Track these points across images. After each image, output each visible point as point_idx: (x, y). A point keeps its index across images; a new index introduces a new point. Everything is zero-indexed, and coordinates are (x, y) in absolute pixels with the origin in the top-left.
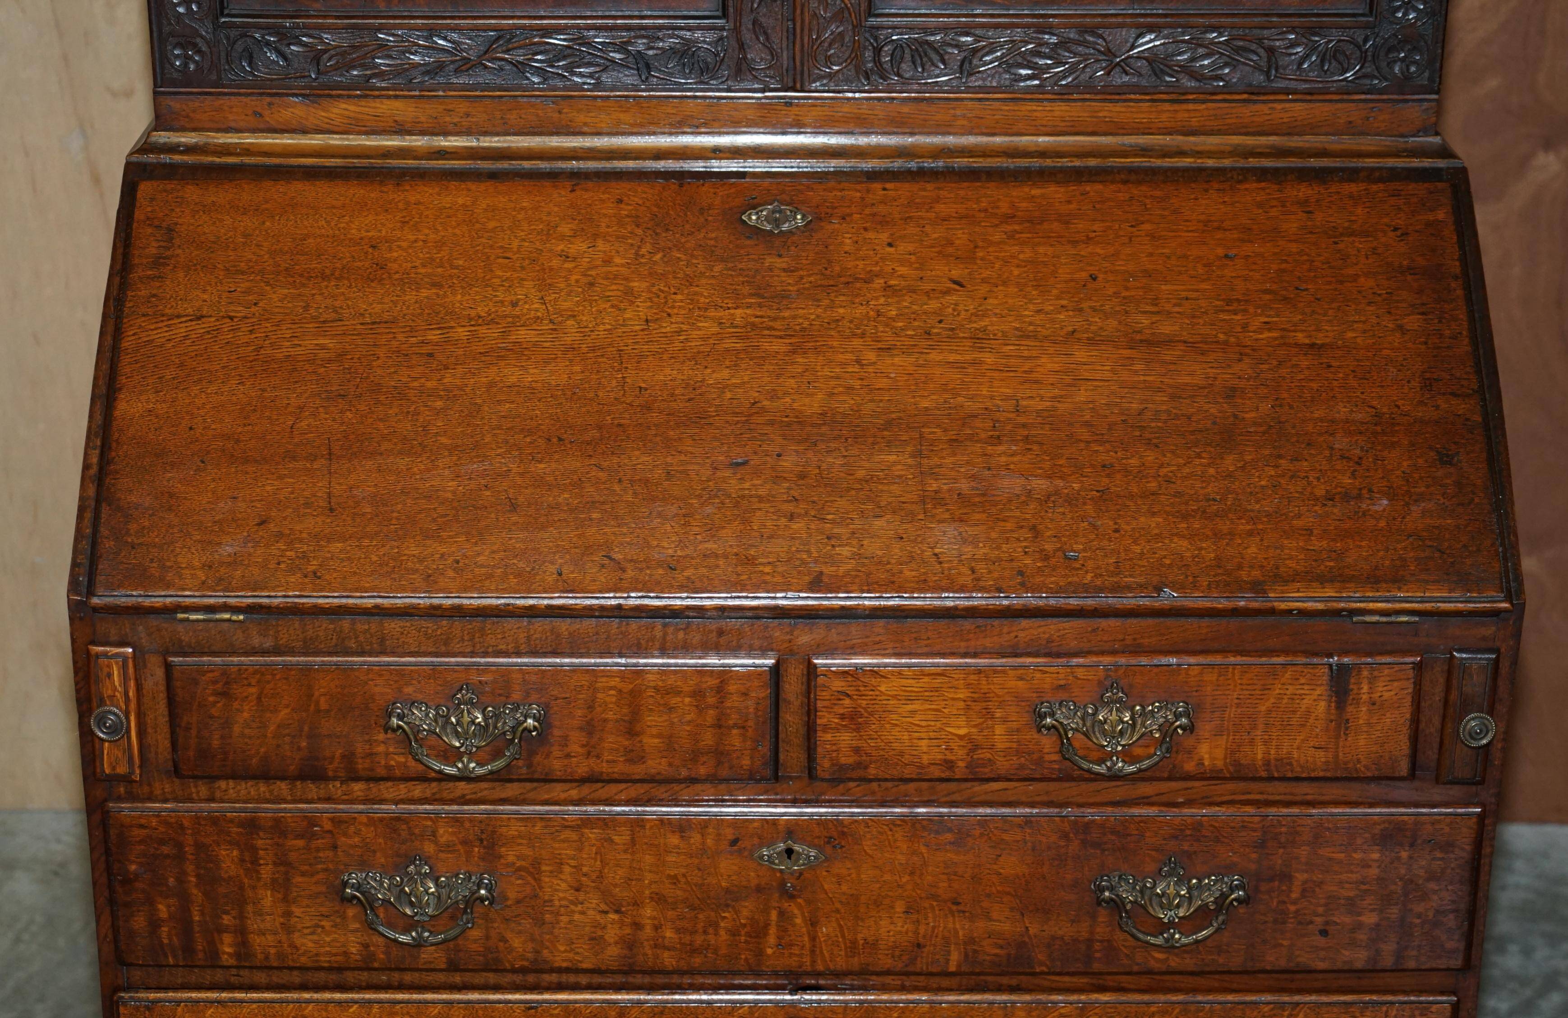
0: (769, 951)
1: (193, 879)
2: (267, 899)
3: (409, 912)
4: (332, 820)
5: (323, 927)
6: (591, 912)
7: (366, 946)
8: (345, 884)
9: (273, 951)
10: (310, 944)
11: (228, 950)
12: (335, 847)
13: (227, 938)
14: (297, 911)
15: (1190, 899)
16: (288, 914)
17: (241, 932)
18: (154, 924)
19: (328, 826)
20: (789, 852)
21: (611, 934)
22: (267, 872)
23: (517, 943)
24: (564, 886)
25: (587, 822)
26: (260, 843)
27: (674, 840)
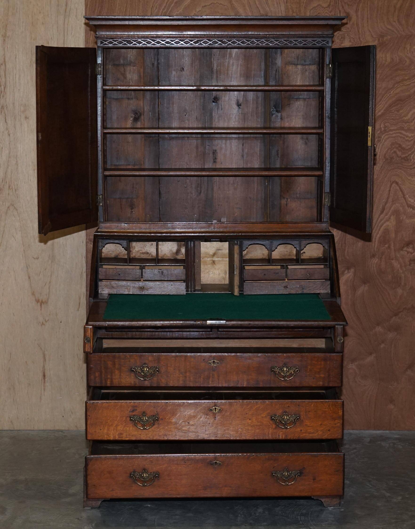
0: (210, 382)
1: (103, 368)
2: (117, 372)
3: (143, 374)
4: (129, 356)
5: (127, 378)
6: (177, 374)
7: (135, 382)
8: (131, 369)
9: (117, 383)
10: (124, 381)
11: (109, 383)
12: (130, 361)
13: (109, 380)
14: (122, 374)
15: (289, 371)
16: (120, 375)
17: (112, 379)
18: (95, 378)
19: (129, 357)
20: (214, 362)
21: (181, 379)
22: (117, 366)
23: (163, 380)
24: (172, 369)
25: (177, 356)
26: (116, 360)
27: (192, 359)
